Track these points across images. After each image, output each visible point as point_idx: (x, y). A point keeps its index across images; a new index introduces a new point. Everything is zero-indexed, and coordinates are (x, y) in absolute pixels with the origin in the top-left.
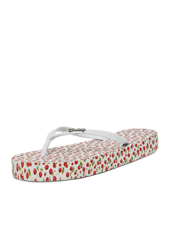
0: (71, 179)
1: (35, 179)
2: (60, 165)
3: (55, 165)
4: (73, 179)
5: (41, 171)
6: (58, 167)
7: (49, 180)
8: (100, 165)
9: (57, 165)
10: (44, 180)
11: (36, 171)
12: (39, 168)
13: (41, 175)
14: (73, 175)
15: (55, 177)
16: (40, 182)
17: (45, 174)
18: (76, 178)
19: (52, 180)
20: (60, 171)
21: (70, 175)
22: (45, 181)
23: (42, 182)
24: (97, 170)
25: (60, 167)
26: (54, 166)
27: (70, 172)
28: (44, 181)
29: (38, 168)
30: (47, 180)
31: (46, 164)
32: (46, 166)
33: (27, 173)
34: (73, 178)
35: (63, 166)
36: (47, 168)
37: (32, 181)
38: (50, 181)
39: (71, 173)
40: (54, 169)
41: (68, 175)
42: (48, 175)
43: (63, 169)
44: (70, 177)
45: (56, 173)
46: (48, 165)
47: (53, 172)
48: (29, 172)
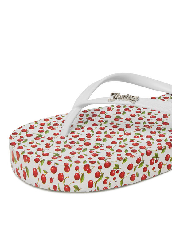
0: (97, 190)
1: (36, 184)
2: (77, 169)
3: (69, 167)
4: (101, 191)
5: (45, 174)
6: (73, 172)
7: (58, 190)
8: (156, 165)
9: (72, 169)
10: (49, 188)
11: (37, 171)
12: (42, 168)
13: (44, 180)
14: (100, 184)
15: (67, 186)
16: (43, 189)
17: (51, 180)
18: (106, 189)
19: (63, 189)
20: (77, 177)
21: (94, 184)
22: (52, 189)
23: (46, 190)
24: (149, 173)
25: (77, 172)
26: (67, 168)
27: (95, 180)
28: (49, 190)
29: (39, 168)
30: (55, 188)
31: (52, 165)
32: (53, 167)
33: (24, 171)
34: (101, 189)
35: (81, 171)
36: (54, 170)
37: (31, 185)
38: (60, 191)
39: (96, 182)
40: (65, 174)
41: (90, 185)
42: (56, 182)
43: (83, 175)
44: (94, 188)
45: (70, 180)
46: (56, 166)
47: (64, 178)
48: (27, 170)
